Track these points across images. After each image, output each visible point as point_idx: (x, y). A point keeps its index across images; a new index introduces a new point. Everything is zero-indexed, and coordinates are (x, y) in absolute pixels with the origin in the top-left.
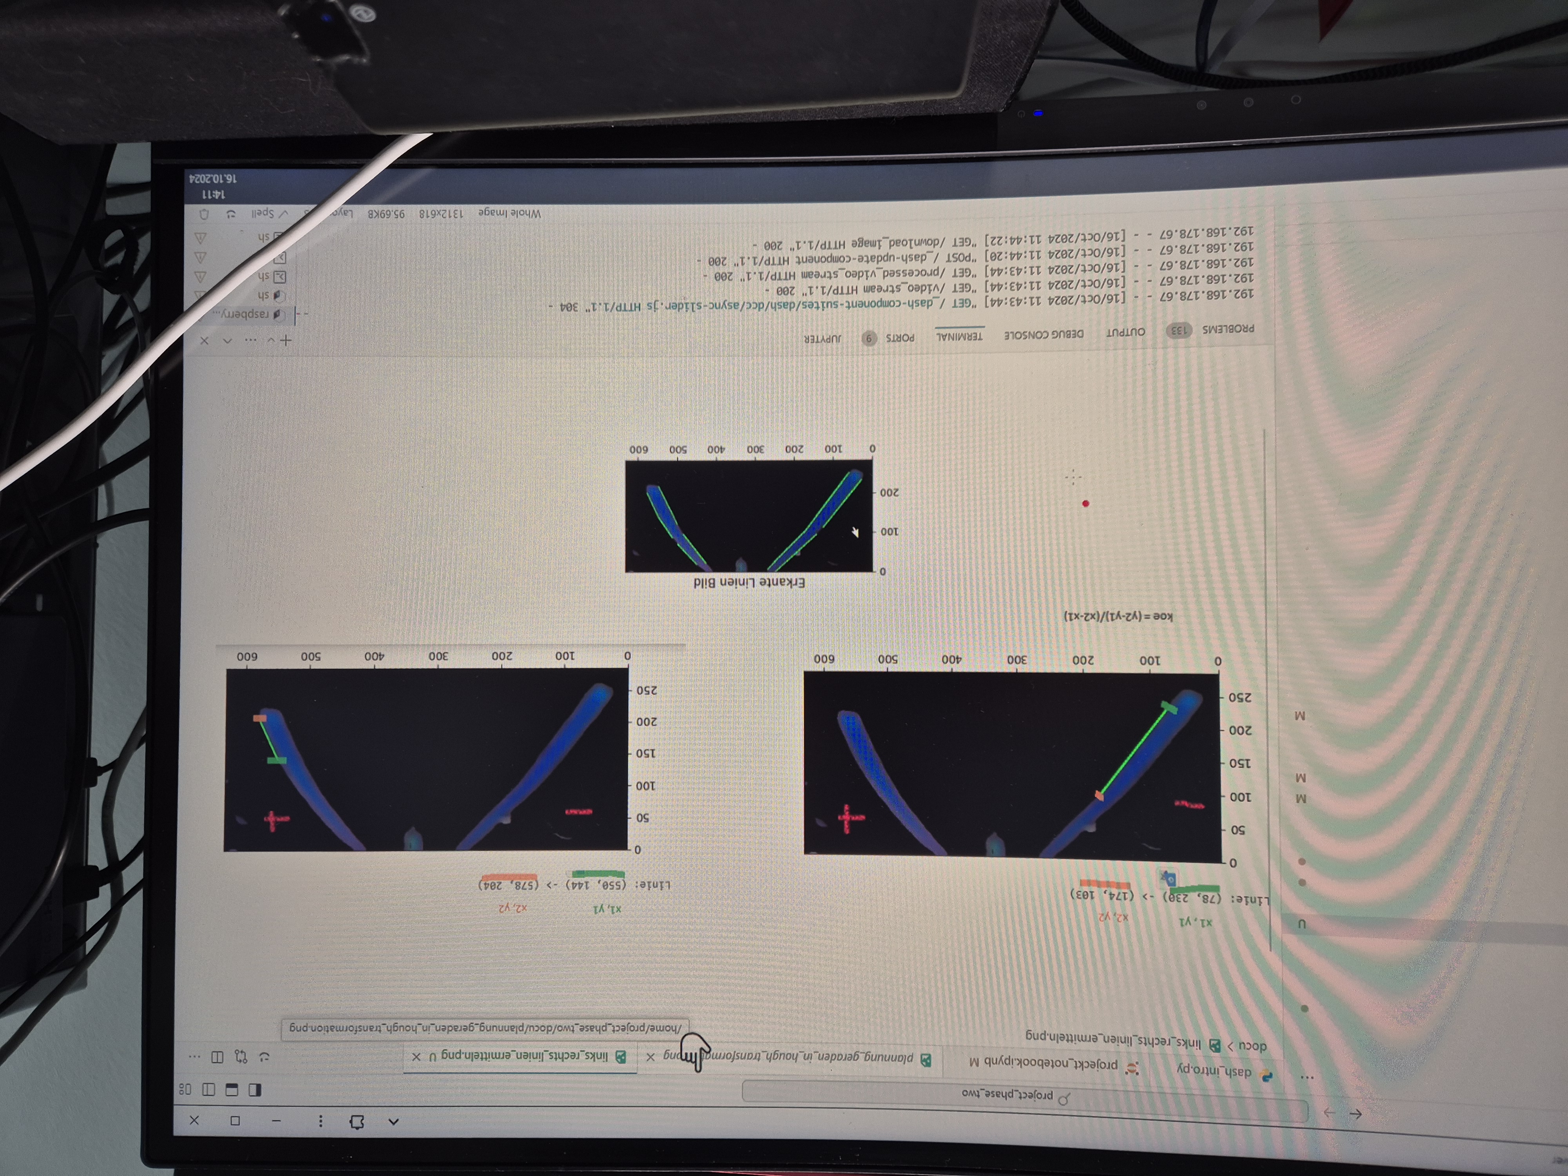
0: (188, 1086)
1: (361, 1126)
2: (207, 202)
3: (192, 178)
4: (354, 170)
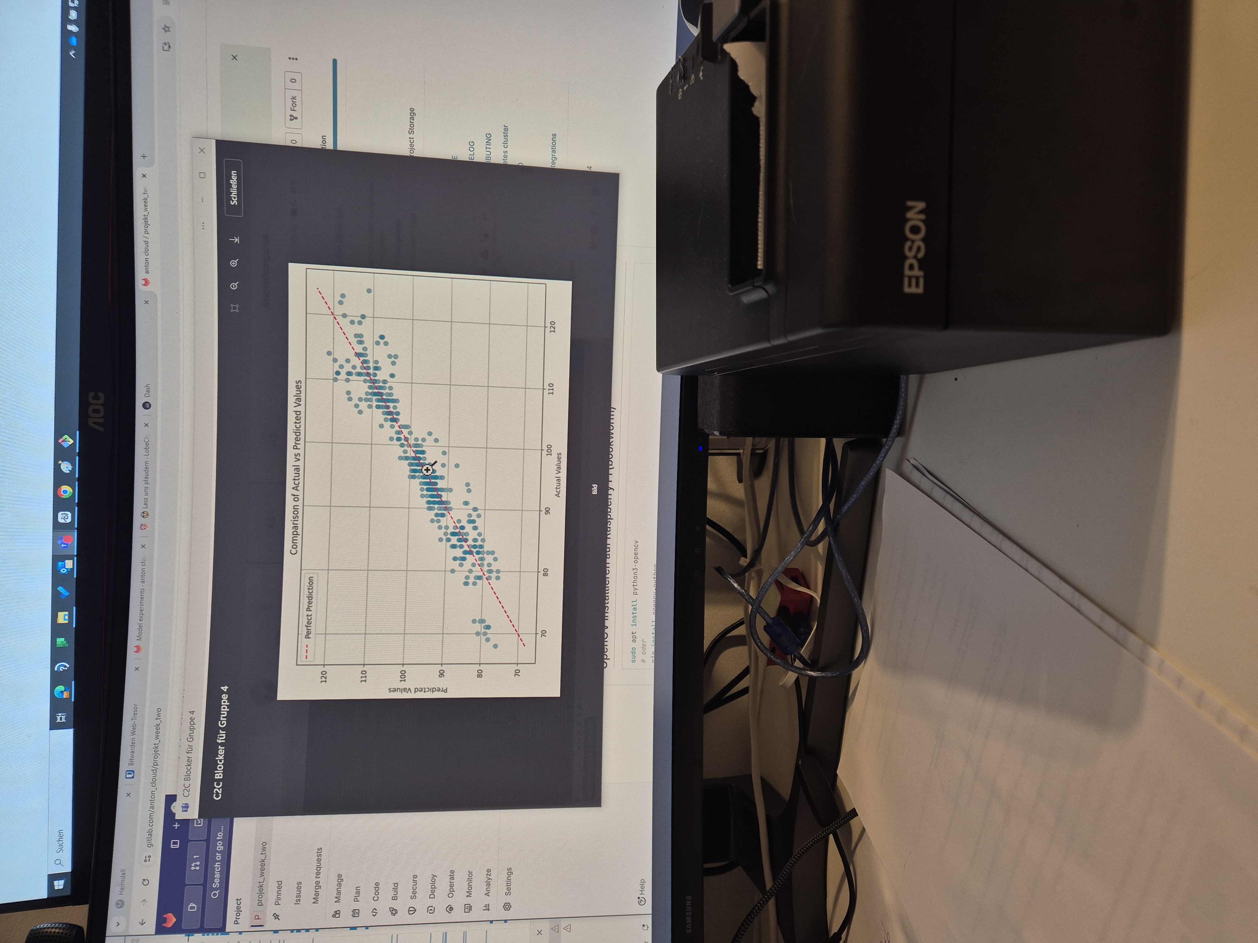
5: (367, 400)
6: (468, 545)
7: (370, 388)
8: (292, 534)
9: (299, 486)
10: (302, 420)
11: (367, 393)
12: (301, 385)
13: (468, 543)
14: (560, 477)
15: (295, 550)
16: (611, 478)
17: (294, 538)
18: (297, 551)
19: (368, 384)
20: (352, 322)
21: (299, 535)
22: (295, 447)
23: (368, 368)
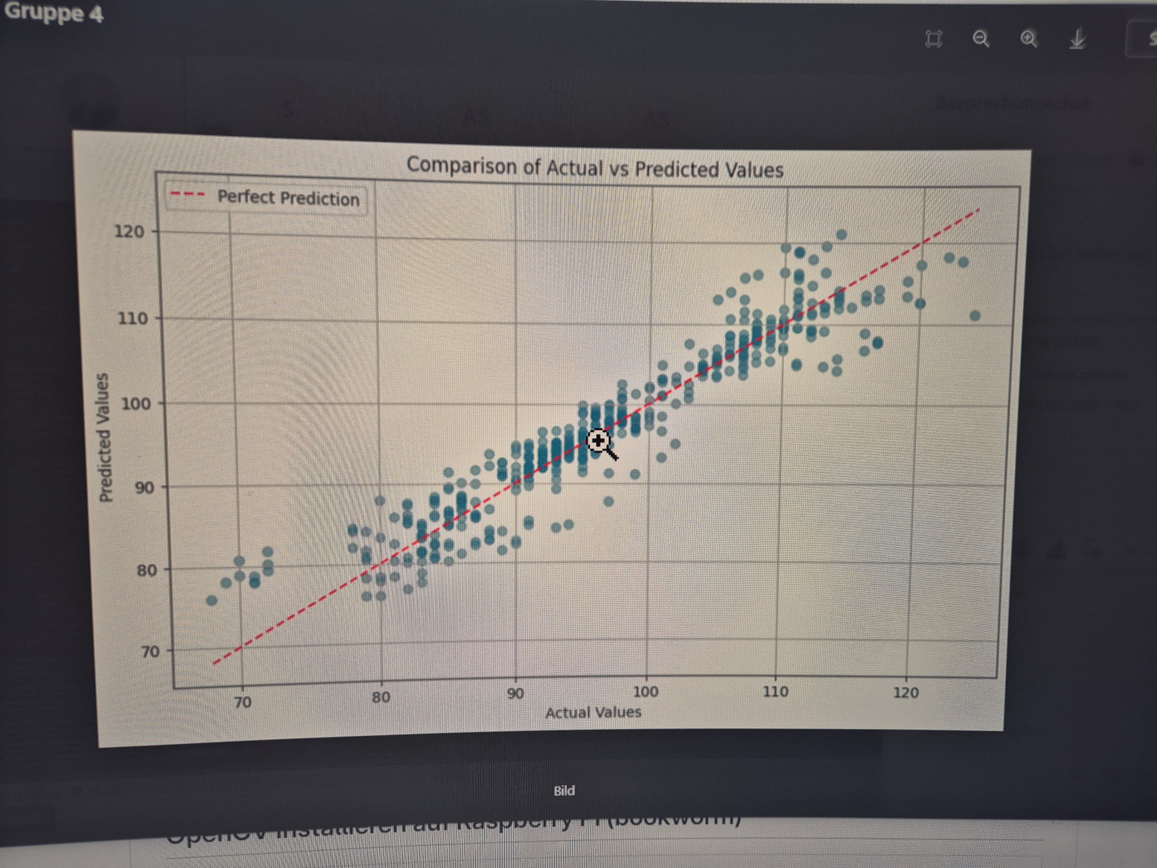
5: (744, 313)
6: (438, 529)
7: (771, 320)
8: (454, 160)
9: (557, 173)
10: (698, 181)
11: (758, 313)
12: (775, 178)
13: (443, 531)
14: (589, 716)
15: (419, 166)
16: (590, 823)
17: (444, 165)
18: (416, 170)
19: (778, 316)
20: (908, 282)
21: (452, 175)
22: (640, 166)
23: (812, 315)
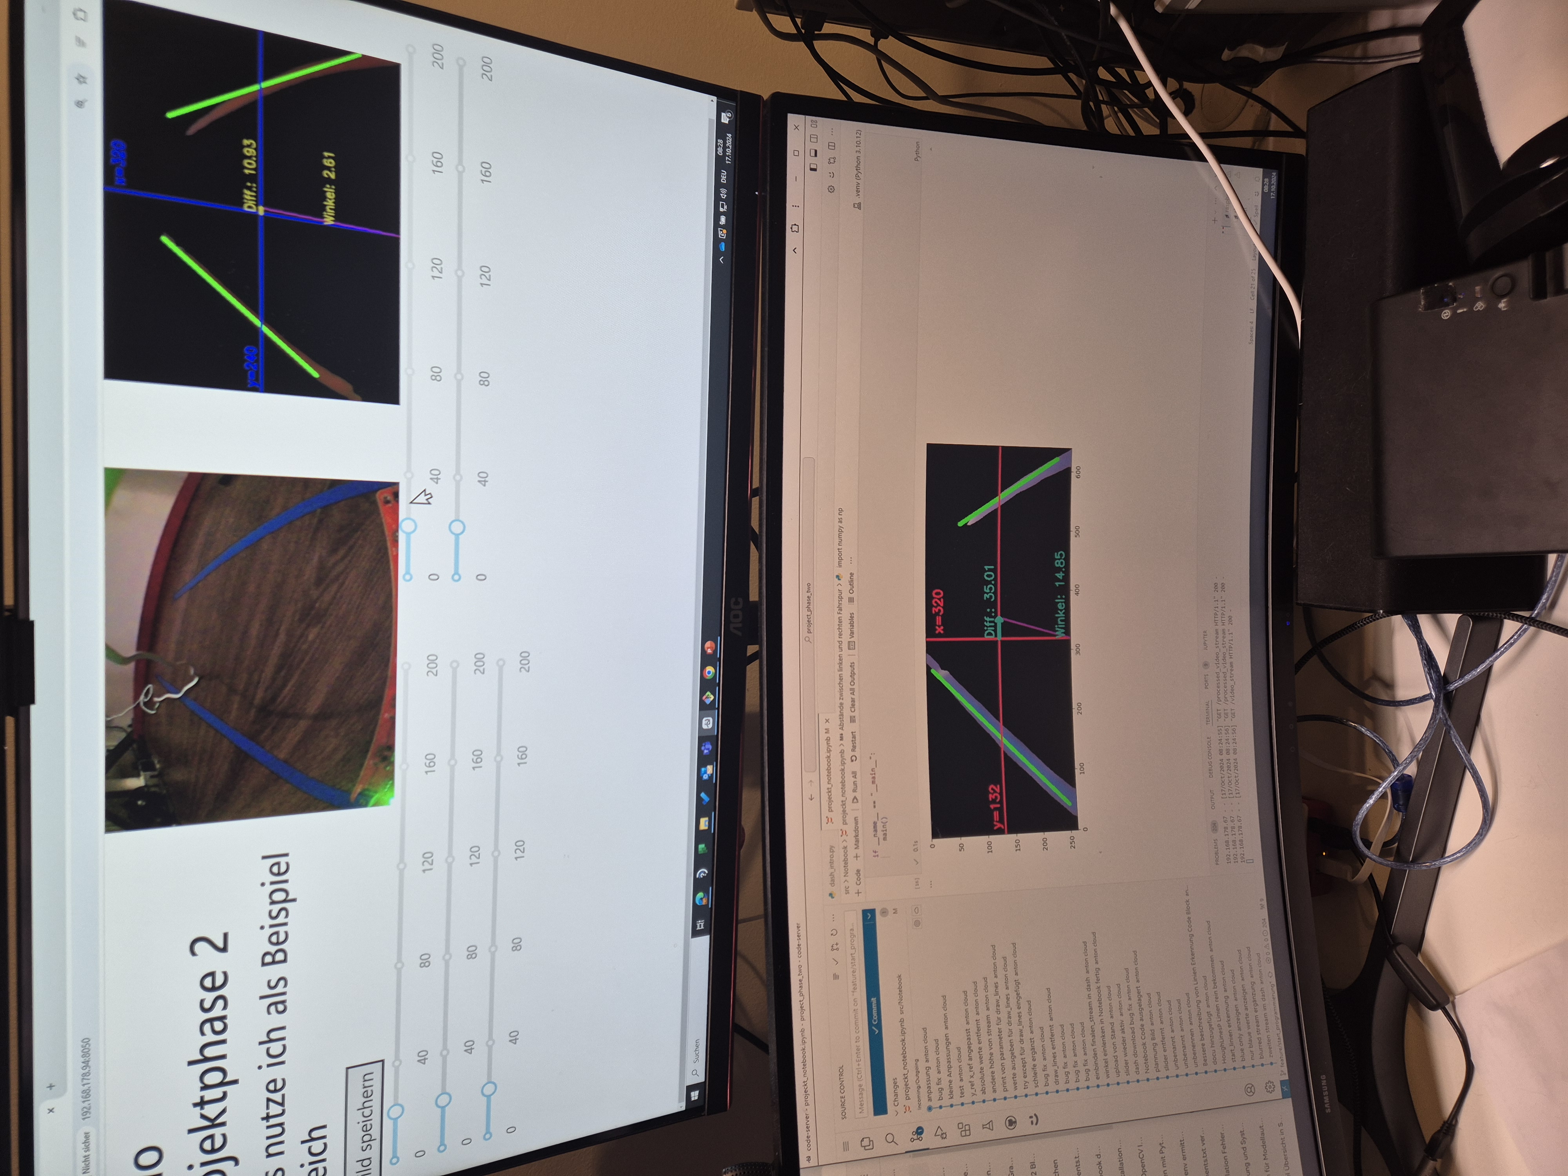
0: (816, 126)
1: (793, 231)
2: (1263, 181)
3: (1274, 174)
4: (1273, 254)
